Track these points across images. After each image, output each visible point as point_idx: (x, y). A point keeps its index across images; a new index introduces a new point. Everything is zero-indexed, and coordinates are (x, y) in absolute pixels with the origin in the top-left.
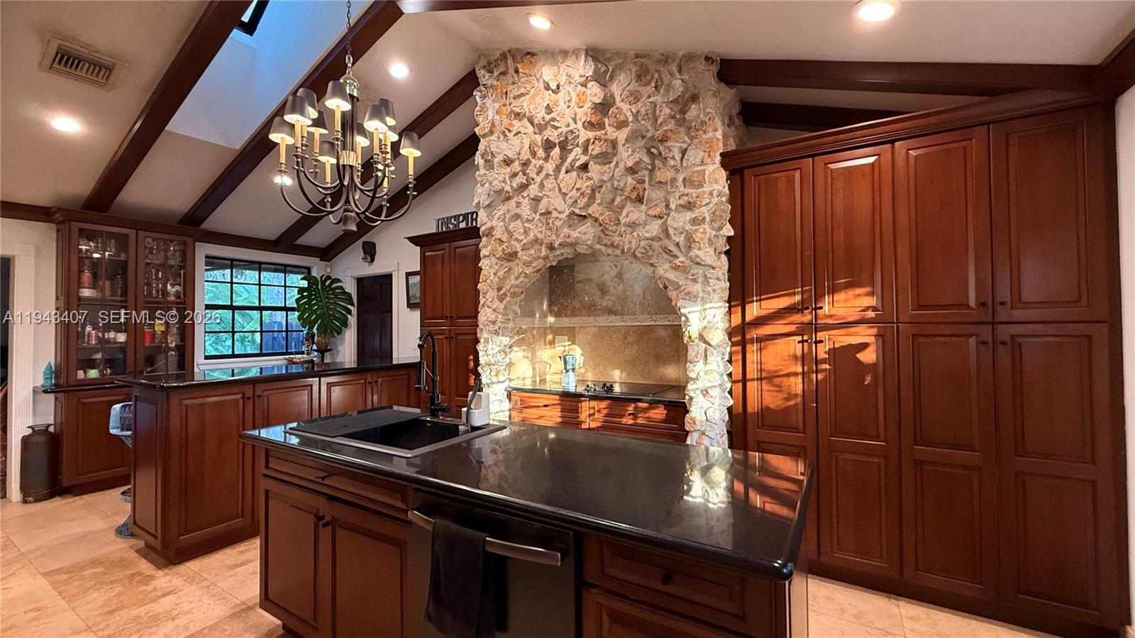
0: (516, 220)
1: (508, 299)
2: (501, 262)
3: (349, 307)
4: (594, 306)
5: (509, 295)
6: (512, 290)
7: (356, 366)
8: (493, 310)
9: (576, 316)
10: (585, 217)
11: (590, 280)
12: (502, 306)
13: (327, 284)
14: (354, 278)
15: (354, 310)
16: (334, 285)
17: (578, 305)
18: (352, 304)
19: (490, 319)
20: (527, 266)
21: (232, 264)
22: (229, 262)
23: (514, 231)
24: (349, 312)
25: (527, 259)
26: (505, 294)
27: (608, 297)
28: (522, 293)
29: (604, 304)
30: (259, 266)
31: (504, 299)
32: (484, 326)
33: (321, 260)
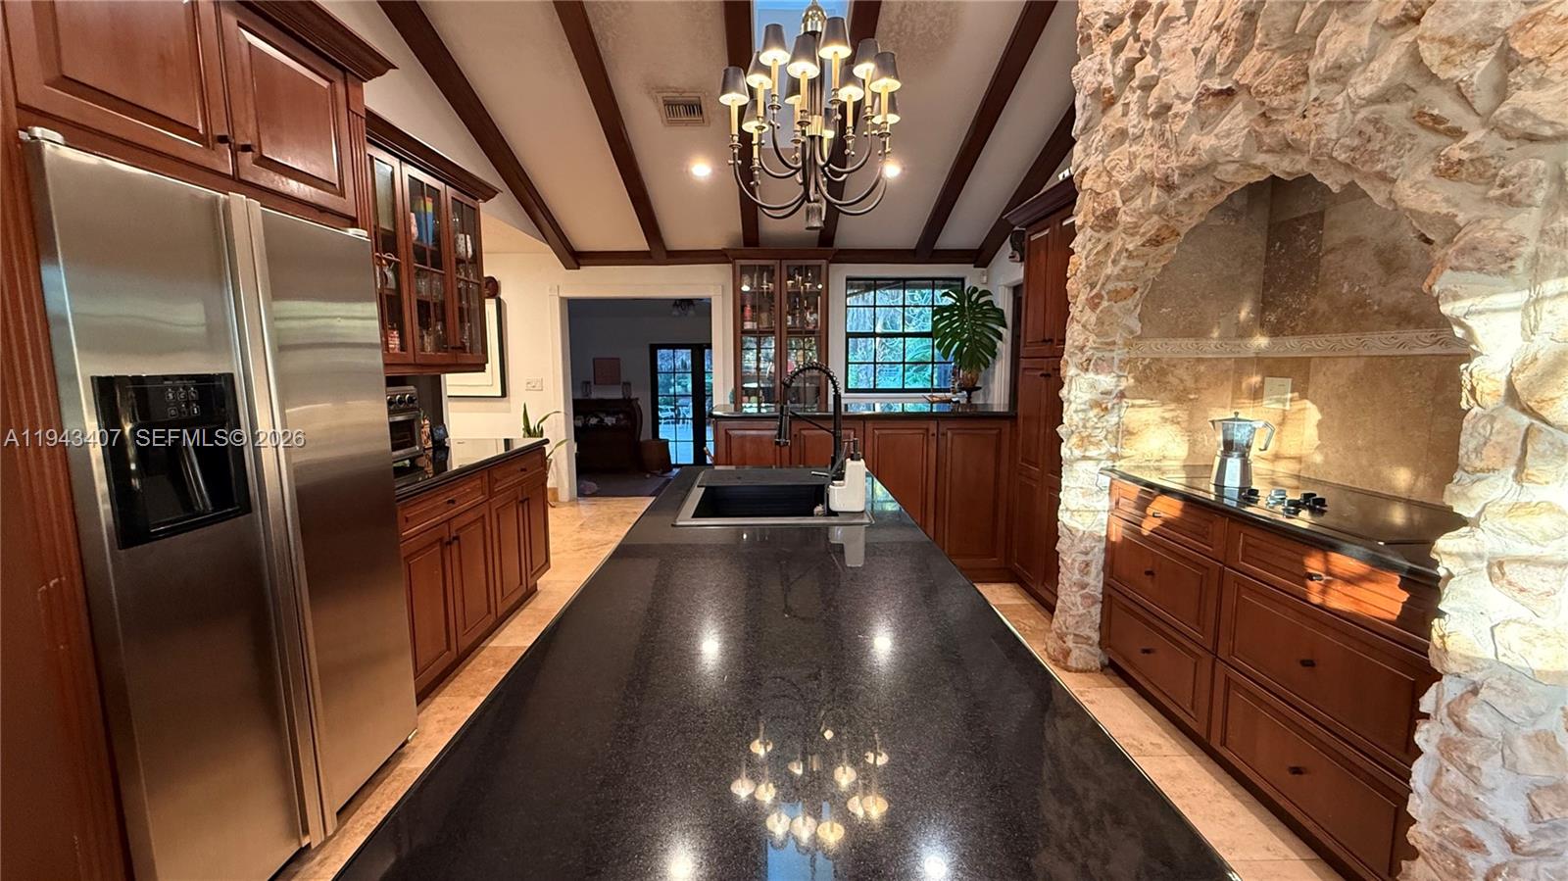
0: (1122, 143)
1: (1105, 304)
2: (1096, 235)
3: (1001, 329)
4: (1360, 307)
5: (1106, 297)
6: (1110, 286)
7: (1007, 410)
8: (1084, 326)
9: (1317, 332)
10: (1229, 93)
11: (1357, 242)
12: (1093, 319)
13: (973, 299)
14: (1009, 287)
15: (1006, 333)
16: (981, 301)
17: (1323, 307)
18: (1005, 326)
19: (1076, 343)
20: (1132, 235)
21: (873, 284)
22: (873, 282)
23: (1113, 168)
24: (1000, 336)
25: (1129, 219)
26: (1099, 296)
27: (1403, 282)
28: (1135, 290)
29: (1389, 300)
30: (902, 283)
31: (1097, 305)
32: (1070, 357)
33: (975, 267)
